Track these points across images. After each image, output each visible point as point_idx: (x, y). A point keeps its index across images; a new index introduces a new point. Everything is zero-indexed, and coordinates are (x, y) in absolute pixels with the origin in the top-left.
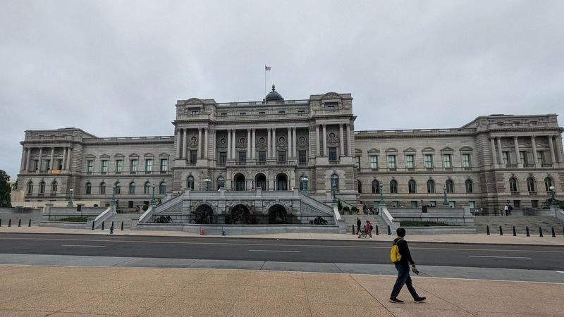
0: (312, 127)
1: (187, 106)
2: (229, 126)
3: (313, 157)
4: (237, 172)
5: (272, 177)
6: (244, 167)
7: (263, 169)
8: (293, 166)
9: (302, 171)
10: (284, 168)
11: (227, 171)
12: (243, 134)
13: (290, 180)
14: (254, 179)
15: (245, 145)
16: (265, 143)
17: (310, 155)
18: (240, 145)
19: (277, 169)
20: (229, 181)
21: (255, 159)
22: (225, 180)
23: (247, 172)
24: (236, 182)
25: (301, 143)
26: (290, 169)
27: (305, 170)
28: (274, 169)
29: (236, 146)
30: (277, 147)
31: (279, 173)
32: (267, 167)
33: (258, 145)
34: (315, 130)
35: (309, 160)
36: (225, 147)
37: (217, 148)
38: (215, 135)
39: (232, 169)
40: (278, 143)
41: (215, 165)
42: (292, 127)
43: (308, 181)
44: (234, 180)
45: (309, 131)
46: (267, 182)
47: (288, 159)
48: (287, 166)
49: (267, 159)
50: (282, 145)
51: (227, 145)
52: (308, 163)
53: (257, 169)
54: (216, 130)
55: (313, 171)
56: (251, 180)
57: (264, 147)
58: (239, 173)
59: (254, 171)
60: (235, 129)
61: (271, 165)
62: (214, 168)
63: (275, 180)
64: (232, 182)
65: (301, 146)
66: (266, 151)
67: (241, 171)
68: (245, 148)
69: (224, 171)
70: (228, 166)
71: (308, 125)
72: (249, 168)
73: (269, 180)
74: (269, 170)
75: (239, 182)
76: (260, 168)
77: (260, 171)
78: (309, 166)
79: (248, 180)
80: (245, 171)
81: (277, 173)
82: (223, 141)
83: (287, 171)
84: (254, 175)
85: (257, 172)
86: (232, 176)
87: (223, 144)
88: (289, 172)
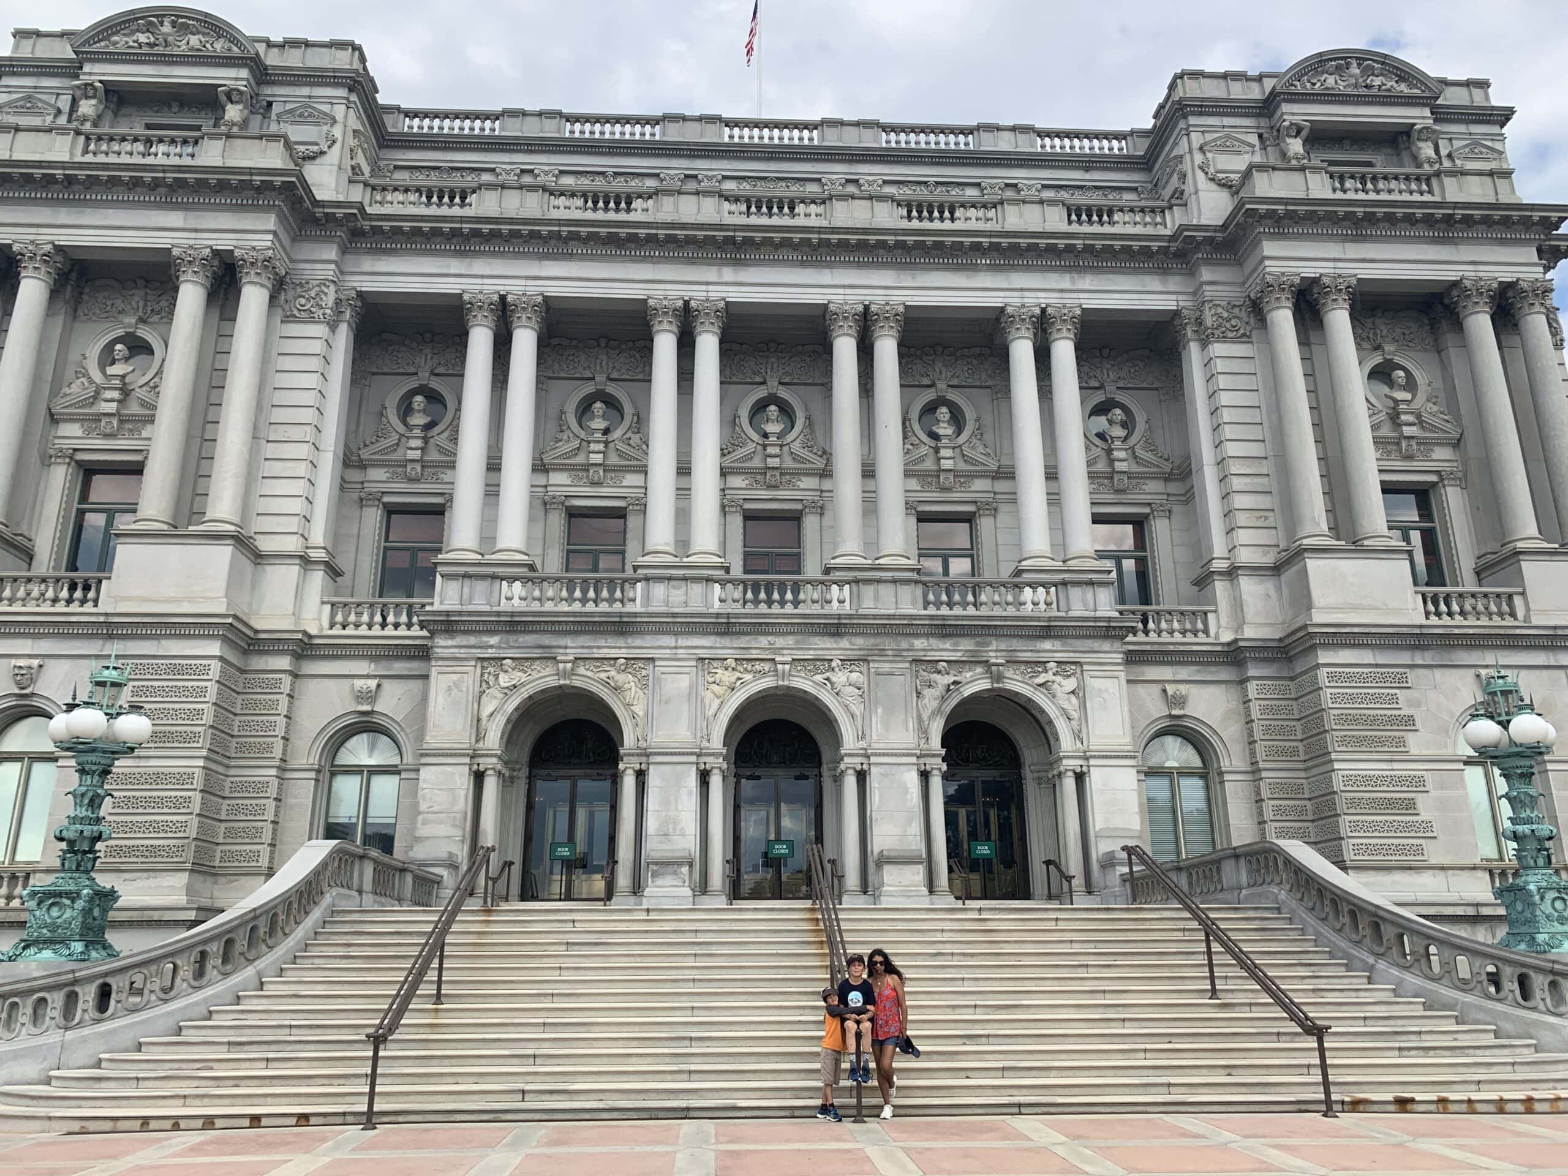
0: (1220, 310)
1: (97, 72)
2: (479, 266)
3: (1245, 556)
4: (541, 678)
5: (904, 736)
6: (622, 627)
7: (811, 652)
8: (1109, 621)
9: (1159, 687)
10: (1016, 644)
11: (433, 663)
12: (604, 363)
13: (1078, 770)
14: (712, 754)
15: (621, 446)
16: (798, 441)
17: (1219, 548)
18: (578, 449)
19: (946, 650)
20: (448, 769)
21: (722, 560)
22: (405, 761)
23: (651, 677)
24: (522, 787)
25: (1109, 452)
26: (1072, 655)
27: (1184, 673)
28: (922, 653)
29: (542, 460)
30: (908, 474)
31: (968, 691)
32: (852, 634)
33: (740, 453)
34: (1244, 335)
35: (1220, 587)
36: (434, 455)
37: (363, 466)
38: (343, 337)
39: (492, 647)
40: (911, 447)
41: (320, 613)
42: (1043, 306)
43: (1227, 777)
44: (499, 758)
45: (1188, 341)
46: (850, 783)
47: (1018, 573)
48: (1050, 619)
49: (827, 571)
50: (946, 464)
51: (454, 440)
52: (1211, 617)
53: (754, 651)
54: (361, 295)
55: (1281, 683)
56: (691, 754)
57: (788, 477)
58: (562, 682)
59: (715, 664)
60: (540, 299)
61: (892, 612)
62: (305, 633)
63: (928, 760)
64: (479, 777)
65: (1114, 472)
66: (807, 510)
67: (581, 663)
68: (620, 474)
69: (400, 667)
70: (448, 613)
71: (1174, 297)
72: (668, 640)
73: (873, 759)
74: (871, 665)
75: (562, 772)
76: (780, 642)
77: (780, 667)
78: (1226, 637)
79: (652, 759)
80: (623, 667)
81: (948, 690)
82: (415, 406)
83: (1050, 673)
84: (715, 706)
85: (748, 677)
86: (486, 712)
87: (417, 432)
88: (1071, 684)
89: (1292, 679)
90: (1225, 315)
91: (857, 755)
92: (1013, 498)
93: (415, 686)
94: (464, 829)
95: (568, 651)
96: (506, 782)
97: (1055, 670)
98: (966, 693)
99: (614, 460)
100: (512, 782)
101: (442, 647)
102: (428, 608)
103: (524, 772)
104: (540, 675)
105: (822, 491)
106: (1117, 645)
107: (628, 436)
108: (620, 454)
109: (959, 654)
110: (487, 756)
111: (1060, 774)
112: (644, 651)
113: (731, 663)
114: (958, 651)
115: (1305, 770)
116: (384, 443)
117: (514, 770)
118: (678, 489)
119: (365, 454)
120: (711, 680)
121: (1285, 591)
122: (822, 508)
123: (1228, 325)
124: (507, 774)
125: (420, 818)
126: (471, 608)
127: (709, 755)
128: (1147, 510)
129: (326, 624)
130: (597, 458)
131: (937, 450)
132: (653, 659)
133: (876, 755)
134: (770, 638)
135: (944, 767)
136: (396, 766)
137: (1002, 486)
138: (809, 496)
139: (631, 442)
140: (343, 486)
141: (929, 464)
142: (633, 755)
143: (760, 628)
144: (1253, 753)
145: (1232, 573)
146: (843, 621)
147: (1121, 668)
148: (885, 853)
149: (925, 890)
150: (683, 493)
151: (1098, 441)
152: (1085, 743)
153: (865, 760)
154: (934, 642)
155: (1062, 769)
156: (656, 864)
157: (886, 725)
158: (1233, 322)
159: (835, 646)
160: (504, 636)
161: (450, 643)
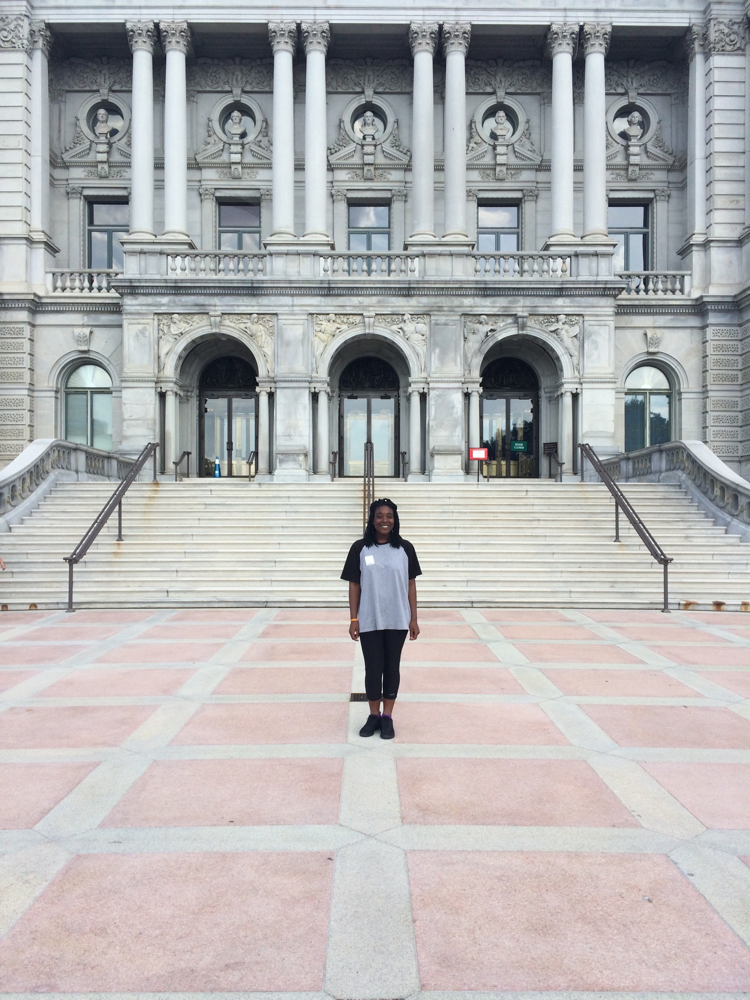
0: (722, 27)
3: (719, 232)
4: (200, 328)
5: (455, 369)
6: (253, 290)
7: (390, 309)
8: (606, 284)
9: (642, 332)
10: (537, 301)
11: (124, 317)
12: (239, 78)
13: (574, 392)
14: (320, 382)
15: (255, 148)
16: (388, 141)
17: (699, 225)
18: (222, 150)
19: (486, 306)
20: (140, 390)
21: (329, 239)
22: (114, 385)
23: (276, 327)
24: (194, 403)
25: (627, 148)
26: (577, 309)
27: (661, 320)
28: (469, 309)
29: (196, 160)
30: (470, 168)
31: (501, 336)
32: (419, 295)
33: (344, 151)
34: (739, 49)
35: (697, 256)
36: (116, 157)
37: (66, 166)
38: (39, 62)
39: (163, 305)
40: (475, 146)
41: (45, 279)
42: (582, 24)
43: (684, 396)
44: (175, 383)
45: (695, 54)
46: (416, 400)
47: (547, 247)
48: (563, 283)
49: (406, 247)
50: (501, 159)
51: (129, 144)
52: (687, 279)
53: (348, 308)
54: (49, 26)
55: (732, 328)
56: (305, 381)
57: (380, 171)
58: (214, 331)
59: (321, 317)
60: (185, 26)
61: (448, 278)
62: (35, 295)
63: (470, 386)
64: (162, 396)
65: (629, 164)
66: (395, 198)
67: (226, 316)
68: (255, 170)
69: (105, 319)
70: (130, 281)
71: (687, 15)
72: (287, 300)
73: (431, 385)
74: (432, 318)
75: (221, 393)
76: (366, 301)
77: (366, 320)
78: (696, 294)
79: (278, 385)
80: (256, 320)
81: (487, 336)
82: (100, 117)
83: (560, 323)
84: (321, 349)
85: (344, 327)
86: (163, 351)
87: (103, 139)
88: (576, 330)
89: (740, 325)
90: (726, 31)
91: (421, 382)
92: (548, 186)
93: (115, 331)
94: (154, 431)
95: (217, 308)
96: (182, 400)
97: (563, 321)
98: (500, 338)
99: (249, 159)
100: (188, 400)
101: (130, 305)
102: (120, 277)
103: (196, 392)
104: (199, 325)
105: (406, 182)
106: (610, 301)
107: (259, 139)
108: (254, 154)
109: (496, 309)
110: (166, 382)
111: (562, 394)
112: (271, 308)
113: (332, 317)
114: (494, 307)
115: (741, 391)
116: (79, 149)
117: (188, 391)
118: (295, 182)
119: (67, 157)
120: (318, 329)
121: (744, 260)
122: (406, 196)
123: (727, 40)
124: (182, 394)
125: (125, 424)
126: (147, 277)
127: (318, 382)
128: (651, 195)
129: (50, 288)
130: (236, 158)
131: (494, 147)
132: (276, 314)
133: (433, 382)
134: (360, 299)
135: (481, 390)
136: (109, 388)
137: (542, 176)
138: (396, 186)
139: (262, 144)
140: (53, 182)
141: (488, 160)
142: (265, 382)
143: (352, 291)
144: (704, 379)
145: (706, 245)
146: (412, 286)
147: (611, 318)
148: (436, 448)
149: (462, 472)
150: (300, 185)
151: (619, 140)
152: (581, 373)
153: (426, 386)
154: (478, 300)
155: (563, 391)
156: (282, 454)
157: (442, 360)
158: (732, 37)
159: (406, 304)
160: (172, 297)
161: (135, 302)
